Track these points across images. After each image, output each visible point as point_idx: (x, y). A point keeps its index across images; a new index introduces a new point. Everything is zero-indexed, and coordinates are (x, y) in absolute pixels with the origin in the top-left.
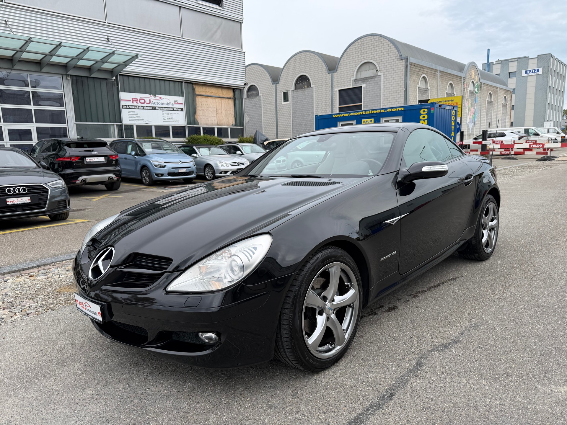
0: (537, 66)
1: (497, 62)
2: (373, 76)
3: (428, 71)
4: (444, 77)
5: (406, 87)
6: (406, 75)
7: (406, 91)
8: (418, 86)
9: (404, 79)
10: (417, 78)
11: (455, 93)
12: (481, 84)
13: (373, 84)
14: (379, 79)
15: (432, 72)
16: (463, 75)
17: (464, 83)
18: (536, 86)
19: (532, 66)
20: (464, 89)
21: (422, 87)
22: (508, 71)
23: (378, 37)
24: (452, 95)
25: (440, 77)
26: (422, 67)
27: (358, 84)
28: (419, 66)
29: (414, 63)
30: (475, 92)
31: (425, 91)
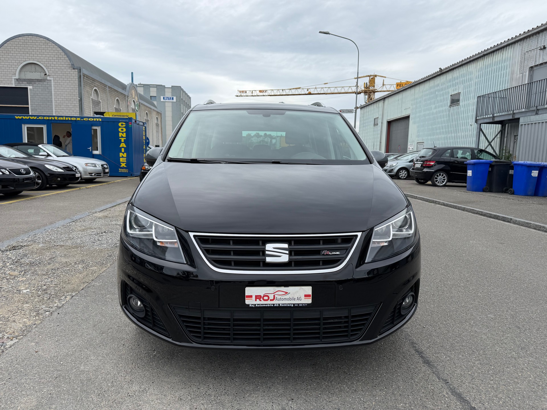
0: (172, 95)
1: (139, 85)
2: (41, 80)
3: (98, 84)
4: (112, 93)
5: (80, 97)
6: (80, 85)
7: (81, 100)
8: (91, 97)
9: (77, 89)
10: (89, 90)
11: (121, 109)
12: (140, 104)
13: (42, 88)
14: (48, 83)
15: (102, 86)
16: (126, 94)
17: (127, 101)
18: (173, 111)
19: (168, 94)
20: (128, 106)
21: (94, 99)
22: (150, 94)
23: (44, 40)
24: (119, 110)
25: (109, 92)
26: (94, 80)
27: (22, 84)
28: (91, 78)
29: (87, 75)
30: (136, 110)
31: (96, 103)
